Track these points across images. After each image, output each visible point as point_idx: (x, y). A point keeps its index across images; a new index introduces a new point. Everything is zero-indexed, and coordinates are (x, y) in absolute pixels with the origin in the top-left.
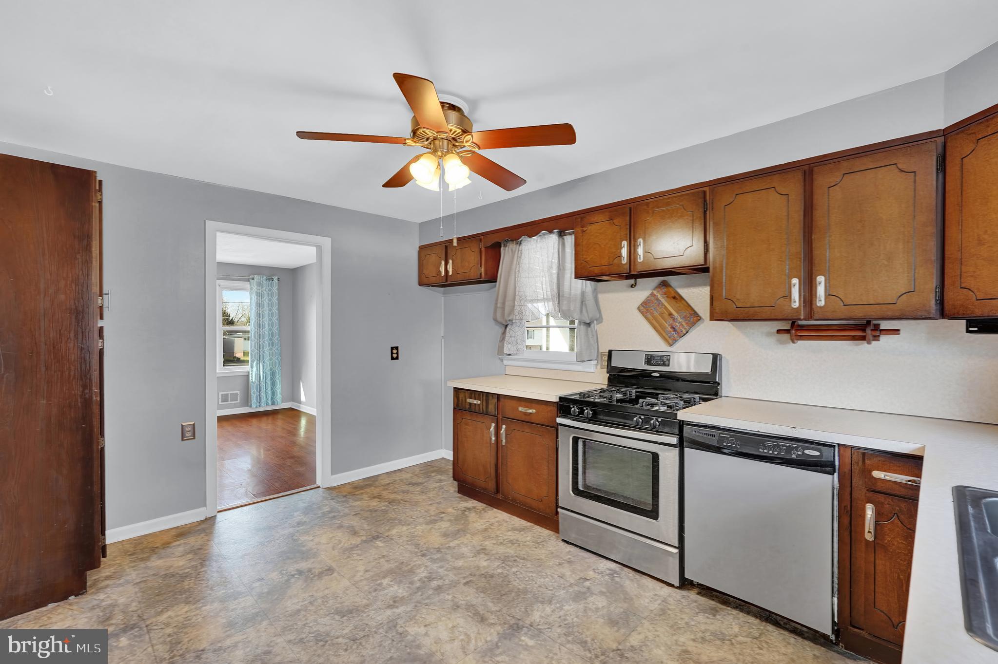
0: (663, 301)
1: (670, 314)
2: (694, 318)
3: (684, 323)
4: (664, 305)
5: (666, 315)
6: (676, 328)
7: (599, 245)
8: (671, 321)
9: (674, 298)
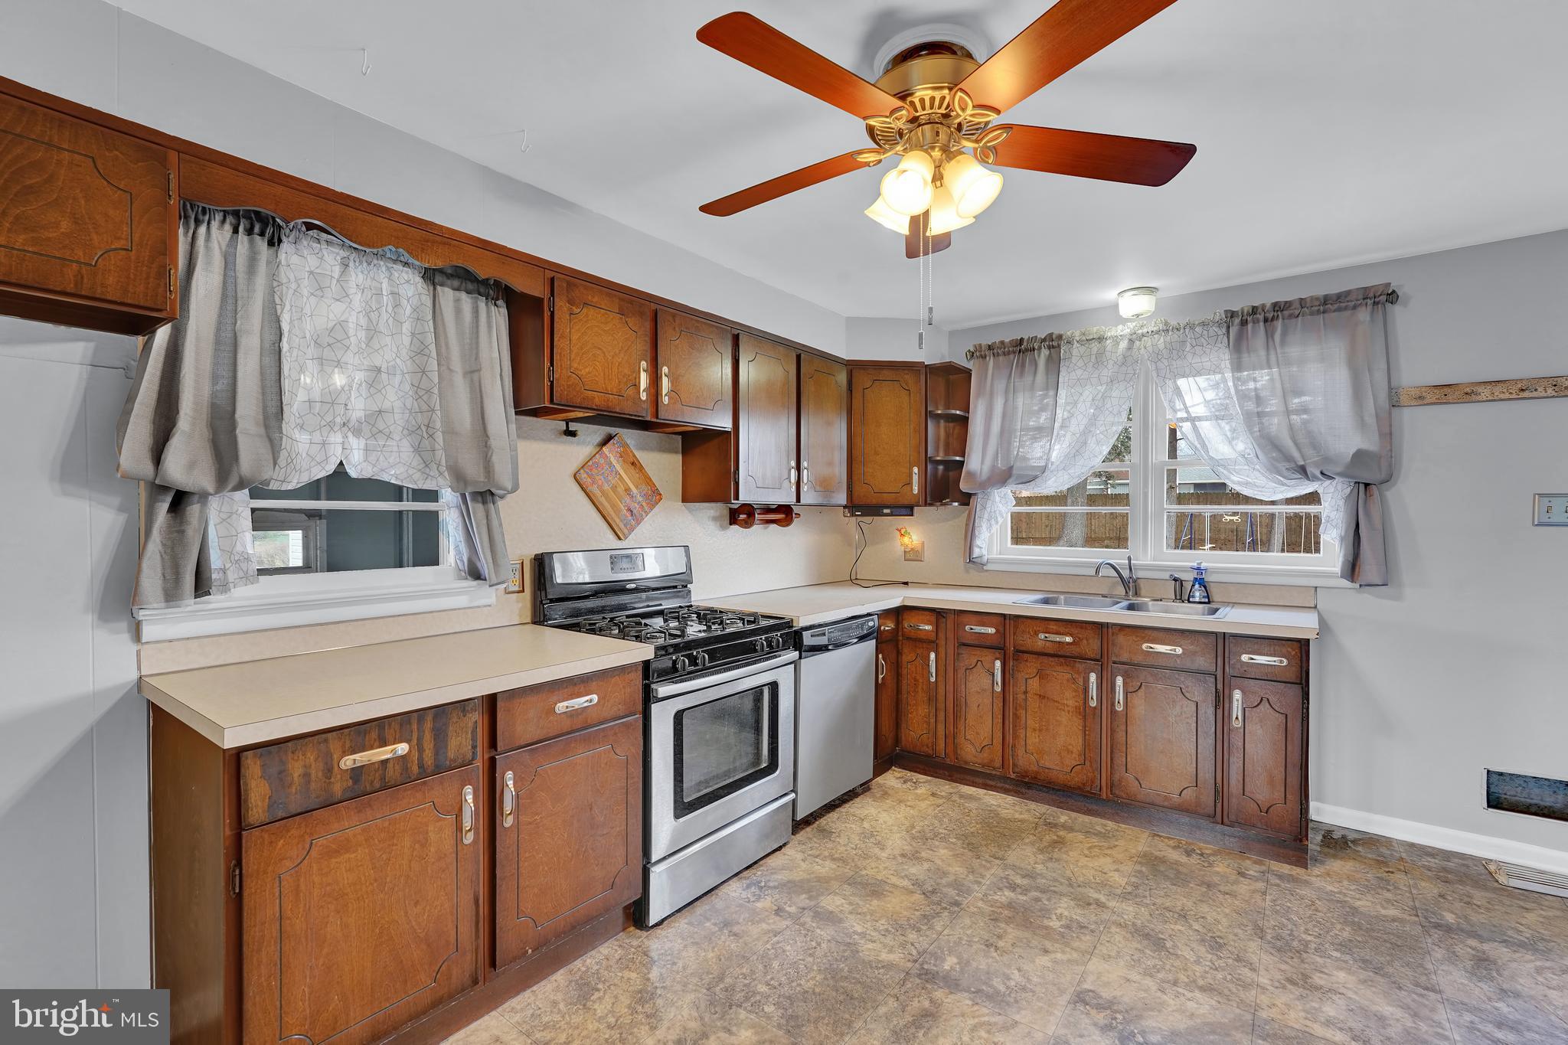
0: (618, 467)
1: (628, 490)
2: (654, 496)
3: (644, 504)
4: (619, 474)
5: (621, 489)
6: (635, 511)
7: (604, 353)
8: (627, 499)
9: (633, 464)
